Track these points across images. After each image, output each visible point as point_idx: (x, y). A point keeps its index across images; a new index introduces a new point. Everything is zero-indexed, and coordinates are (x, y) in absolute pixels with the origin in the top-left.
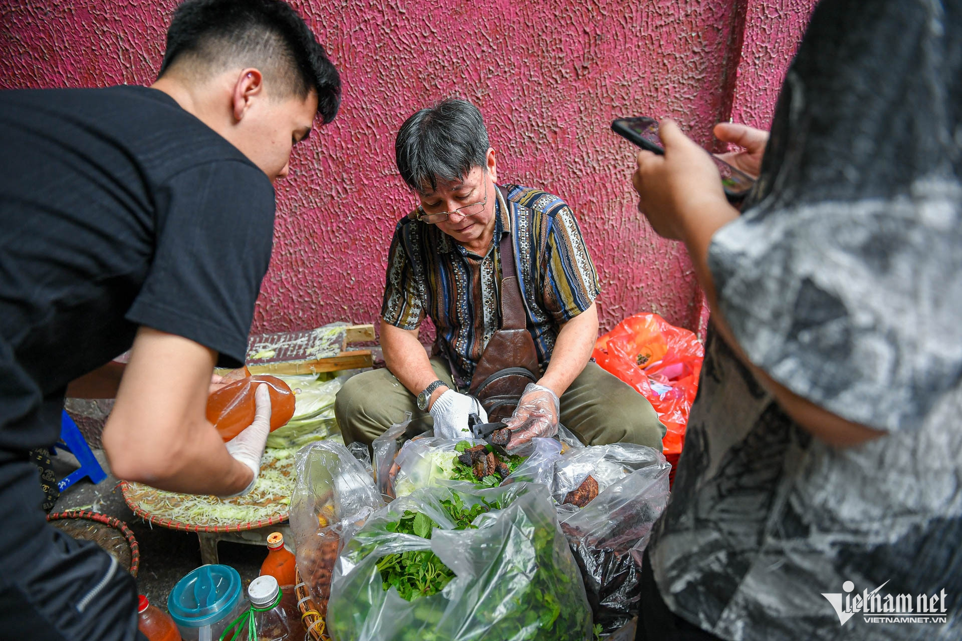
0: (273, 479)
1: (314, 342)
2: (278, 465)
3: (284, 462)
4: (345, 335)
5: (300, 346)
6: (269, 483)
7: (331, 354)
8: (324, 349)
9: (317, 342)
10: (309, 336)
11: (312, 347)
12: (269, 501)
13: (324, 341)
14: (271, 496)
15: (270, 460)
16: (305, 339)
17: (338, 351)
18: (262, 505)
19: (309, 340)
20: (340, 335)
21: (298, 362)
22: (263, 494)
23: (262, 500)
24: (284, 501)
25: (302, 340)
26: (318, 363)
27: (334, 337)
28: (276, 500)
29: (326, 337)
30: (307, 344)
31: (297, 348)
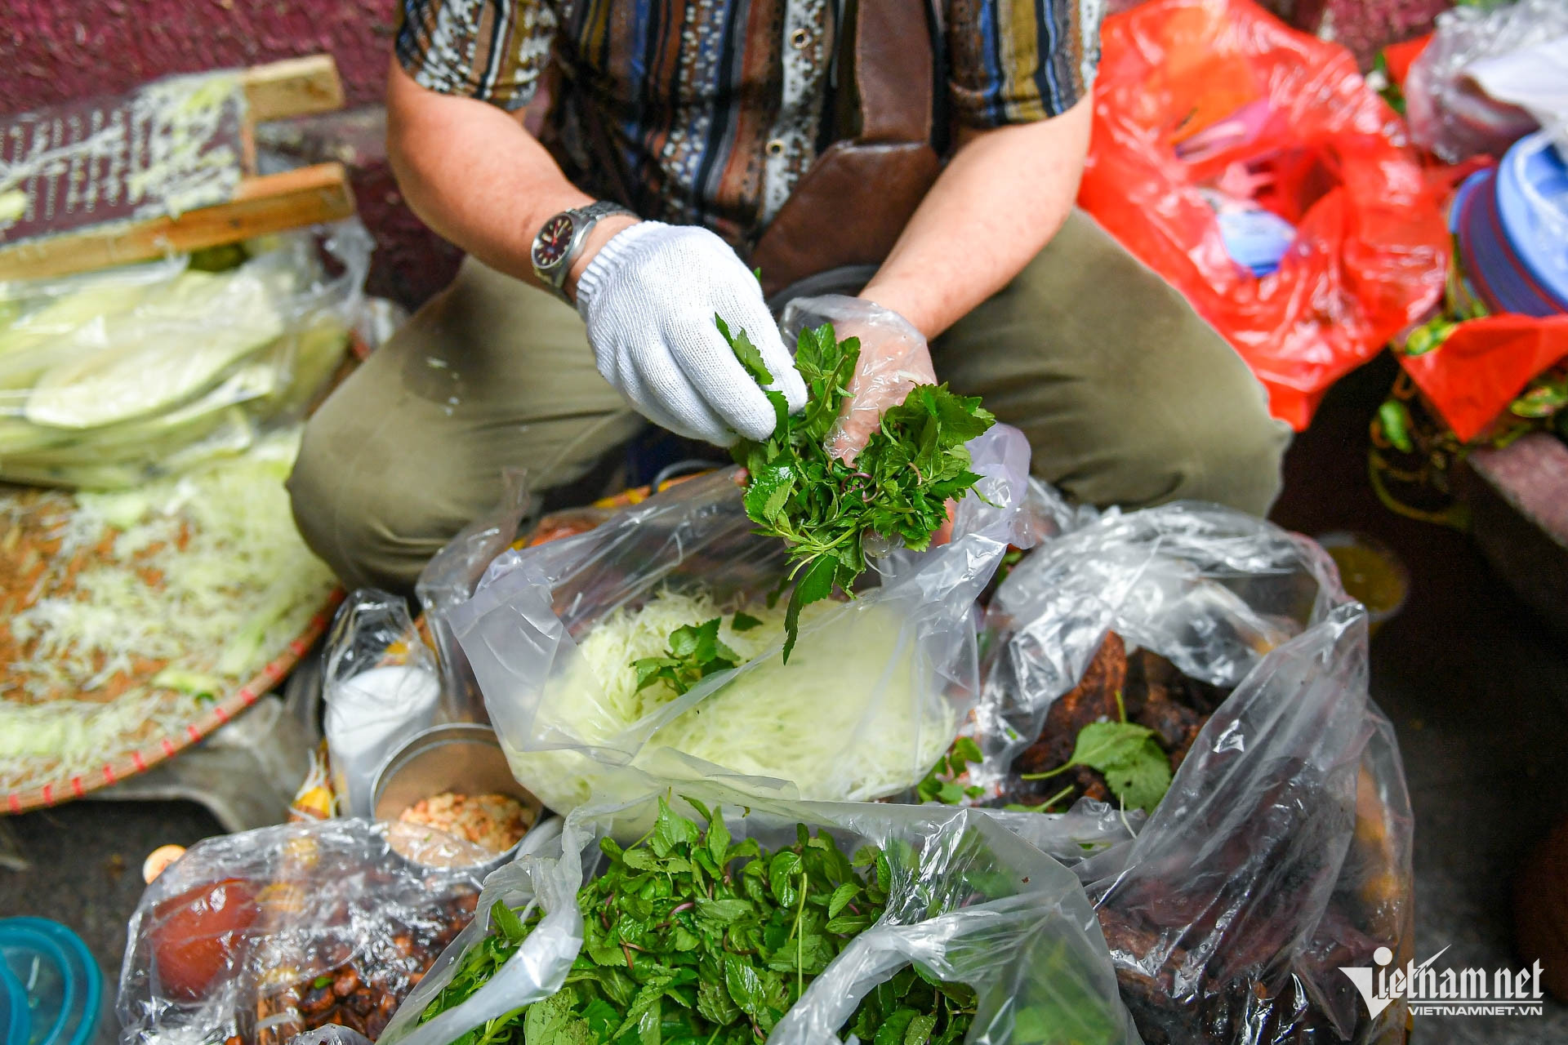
0: (118, 603)
1: (146, 142)
2: (124, 547)
3: (137, 539)
4: (243, 106)
5: (105, 163)
6: (106, 617)
7: (211, 193)
8: (185, 174)
9: (159, 146)
10: (127, 119)
11: (146, 164)
12: (122, 681)
13: (180, 138)
14: (122, 663)
15: (95, 533)
16: (114, 133)
17: (231, 176)
18: (103, 696)
19: (128, 137)
20: (228, 115)
21: (109, 230)
22: (99, 657)
23: (99, 680)
24: (167, 678)
25: (104, 142)
26: (176, 226)
27: (210, 120)
28: (143, 673)
29: (182, 121)
30: (126, 155)
31: (95, 171)
